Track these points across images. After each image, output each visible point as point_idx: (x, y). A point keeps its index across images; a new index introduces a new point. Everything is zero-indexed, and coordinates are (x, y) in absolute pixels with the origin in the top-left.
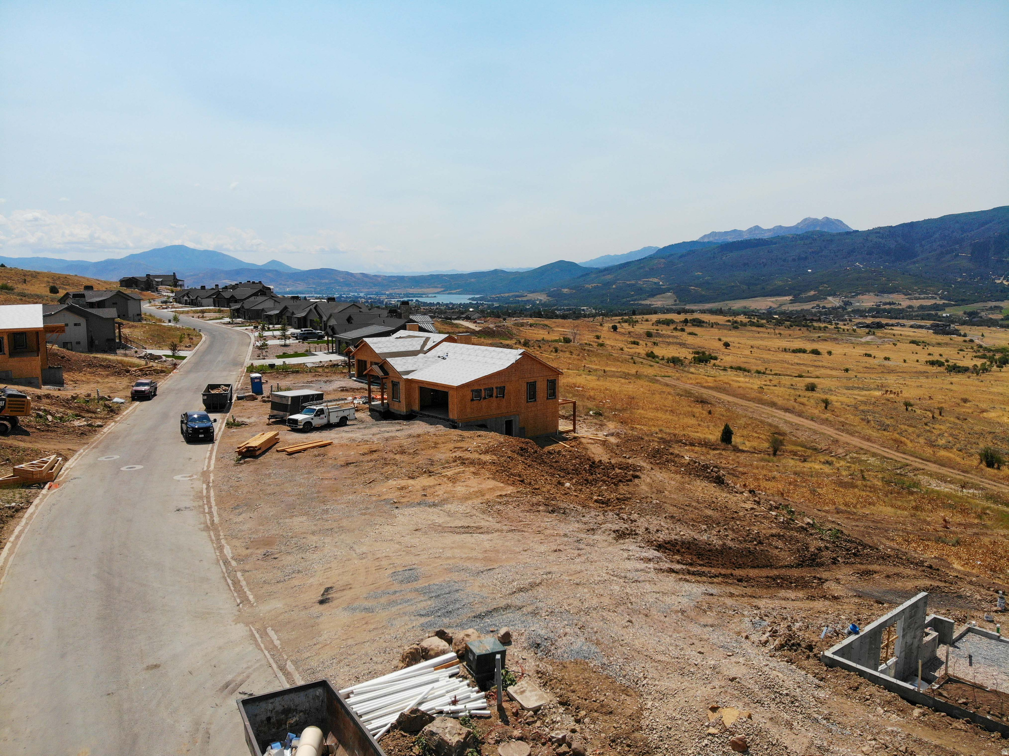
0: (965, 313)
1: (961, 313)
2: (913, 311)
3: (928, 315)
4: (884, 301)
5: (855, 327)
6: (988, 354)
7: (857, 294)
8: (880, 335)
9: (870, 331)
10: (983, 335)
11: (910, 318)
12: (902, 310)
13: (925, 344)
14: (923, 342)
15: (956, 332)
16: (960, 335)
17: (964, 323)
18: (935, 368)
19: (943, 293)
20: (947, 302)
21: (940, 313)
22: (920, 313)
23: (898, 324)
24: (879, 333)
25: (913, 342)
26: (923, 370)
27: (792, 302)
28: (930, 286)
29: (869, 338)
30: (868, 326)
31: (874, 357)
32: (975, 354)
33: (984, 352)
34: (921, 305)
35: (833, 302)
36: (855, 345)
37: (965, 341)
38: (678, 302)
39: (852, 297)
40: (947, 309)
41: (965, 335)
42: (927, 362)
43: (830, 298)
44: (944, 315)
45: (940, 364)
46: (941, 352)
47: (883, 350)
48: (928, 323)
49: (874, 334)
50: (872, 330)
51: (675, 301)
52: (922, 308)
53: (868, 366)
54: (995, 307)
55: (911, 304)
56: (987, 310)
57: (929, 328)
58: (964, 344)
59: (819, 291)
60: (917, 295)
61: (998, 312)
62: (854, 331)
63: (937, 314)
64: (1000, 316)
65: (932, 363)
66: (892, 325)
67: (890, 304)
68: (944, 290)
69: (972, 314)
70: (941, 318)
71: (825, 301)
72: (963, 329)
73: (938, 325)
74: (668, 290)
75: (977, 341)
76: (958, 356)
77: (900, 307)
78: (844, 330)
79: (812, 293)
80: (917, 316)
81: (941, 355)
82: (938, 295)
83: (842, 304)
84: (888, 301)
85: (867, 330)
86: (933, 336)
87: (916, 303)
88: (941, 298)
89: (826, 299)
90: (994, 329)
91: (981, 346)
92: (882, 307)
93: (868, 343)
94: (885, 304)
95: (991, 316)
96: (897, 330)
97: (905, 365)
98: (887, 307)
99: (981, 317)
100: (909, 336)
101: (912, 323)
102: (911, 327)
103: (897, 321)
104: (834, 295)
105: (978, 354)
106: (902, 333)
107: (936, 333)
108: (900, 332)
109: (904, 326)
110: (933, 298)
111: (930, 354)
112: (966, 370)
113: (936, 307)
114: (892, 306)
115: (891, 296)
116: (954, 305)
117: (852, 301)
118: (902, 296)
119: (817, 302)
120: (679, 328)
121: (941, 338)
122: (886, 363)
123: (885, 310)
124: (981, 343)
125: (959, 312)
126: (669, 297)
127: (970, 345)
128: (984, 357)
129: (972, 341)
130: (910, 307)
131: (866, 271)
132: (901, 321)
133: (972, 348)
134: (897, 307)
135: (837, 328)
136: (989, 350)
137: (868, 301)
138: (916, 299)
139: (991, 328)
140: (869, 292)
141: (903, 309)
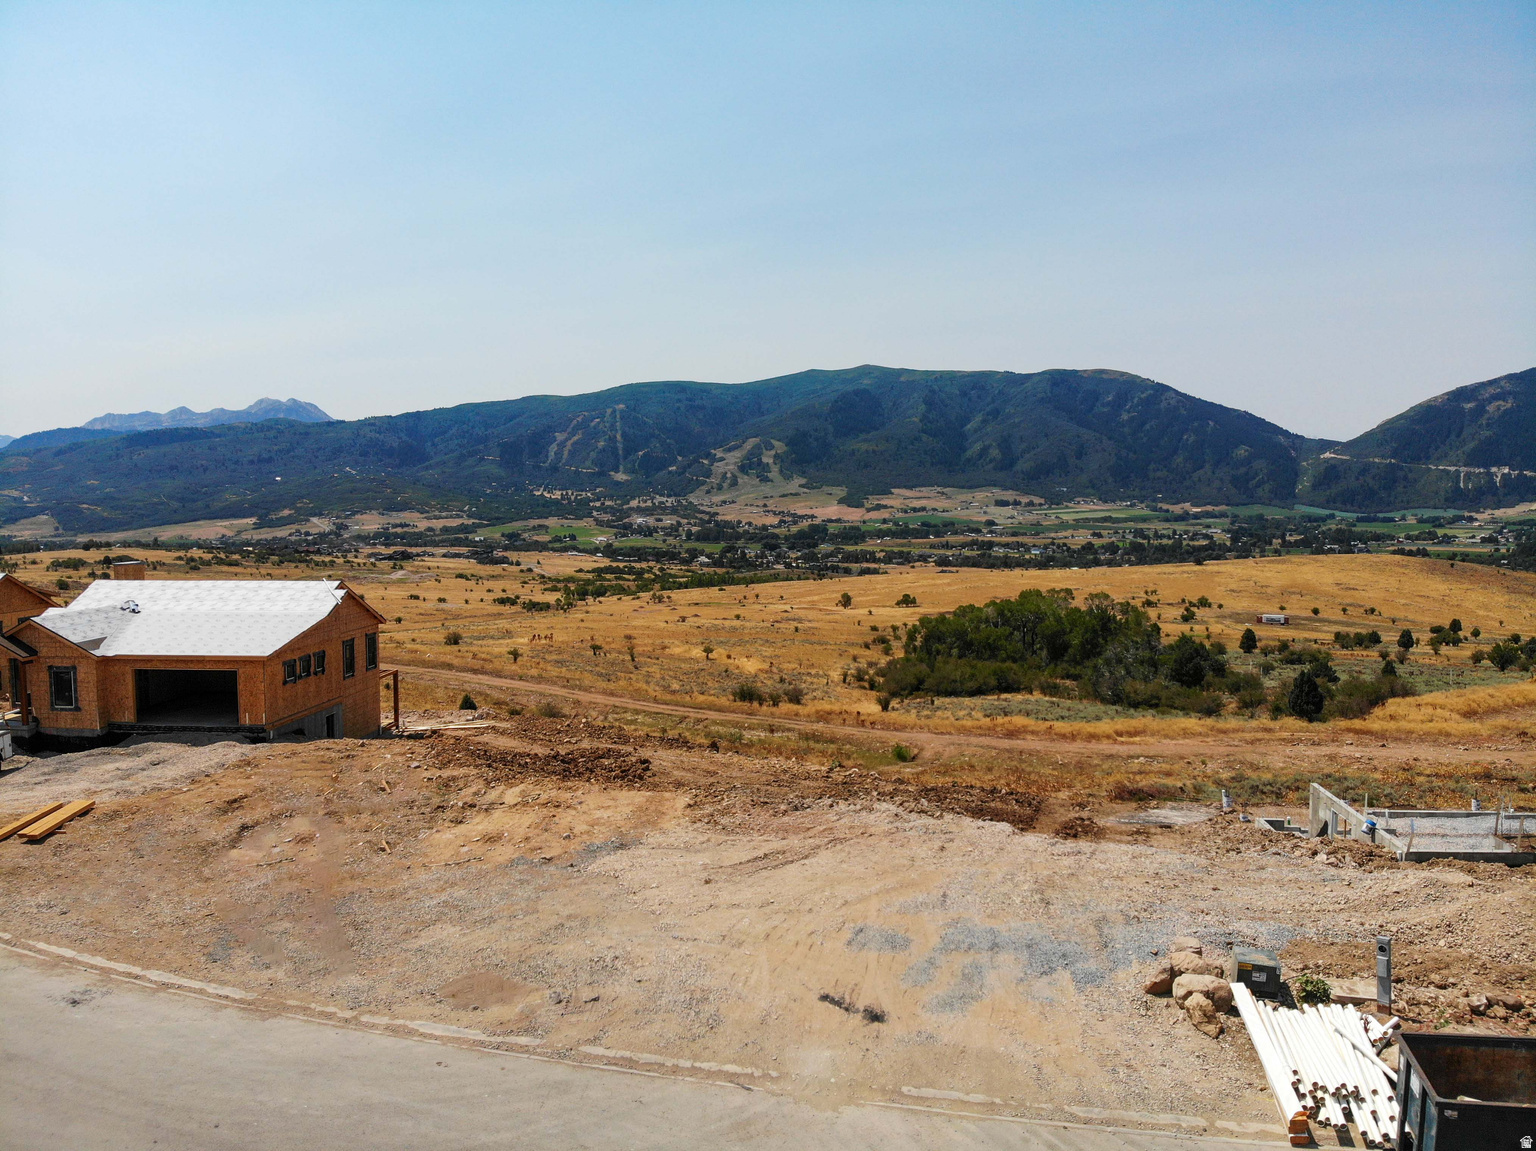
0: (503, 535)
1: (498, 536)
2: (435, 535)
3: (457, 539)
4: (392, 521)
5: (373, 560)
6: (559, 585)
7: (354, 513)
8: (411, 569)
9: (395, 564)
10: (539, 563)
11: (436, 544)
12: (420, 535)
13: (478, 578)
14: (473, 575)
15: (504, 560)
16: (512, 564)
17: (506, 548)
18: (507, 607)
19: (469, 509)
20: (477, 521)
21: (470, 536)
22: (445, 537)
23: (425, 554)
24: (408, 565)
25: (460, 576)
26: (495, 612)
27: (257, 527)
28: (451, 500)
29: (399, 574)
30: (390, 558)
31: (424, 600)
32: (543, 587)
33: (551, 583)
34: (444, 527)
35: (320, 525)
36: (387, 584)
37: (522, 571)
38: (61, 531)
39: (347, 517)
40: (479, 531)
41: (518, 564)
42: (494, 600)
43: (315, 520)
44: (477, 539)
45: (513, 602)
46: (502, 587)
47: (427, 589)
48: (464, 550)
49: (402, 568)
50: (398, 563)
51: (57, 529)
52: (445, 530)
53: (423, 611)
54: (540, 526)
55: (430, 525)
56: (529, 530)
57: (467, 557)
58: (522, 575)
59: (298, 510)
60: (437, 513)
61: (544, 532)
62: (374, 565)
63: (467, 538)
64: (547, 538)
65: (502, 601)
66: (418, 555)
67: (402, 525)
68: (472, 506)
69: (513, 536)
70: (474, 544)
71: (308, 524)
72: (513, 556)
73: (476, 553)
74: (41, 511)
75: (537, 570)
76: (524, 590)
77: (416, 530)
78: (359, 564)
79: (286, 512)
80: (442, 541)
81: (504, 591)
82: (464, 512)
83: (334, 528)
84: (398, 522)
85: (391, 563)
86: (480, 566)
87: (438, 524)
88: (469, 517)
89: (308, 520)
90: (547, 553)
91: (543, 577)
92: (392, 530)
93: (401, 581)
94: (396, 526)
95: (535, 538)
96: (430, 562)
97: (469, 606)
98: (399, 530)
99: (524, 540)
100: (449, 568)
101: (444, 551)
102: (444, 556)
103: (423, 549)
104: (320, 515)
105: (546, 586)
106: (439, 564)
107: (481, 562)
108: (436, 564)
109: (433, 555)
110: (458, 516)
111: (489, 591)
112: (546, 607)
113: (464, 529)
114: (406, 529)
115: (402, 515)
116: (488, 525)
117: (347, 522)
118: (418, 515)
119: (295, 527)
120: (99, 573)
121: (490, 569)
122: (443, 605)
123: (396, 535)
124: (543, 573)
125: (495, 534)
126: (44, 523)
127: (530, 576)
128: (555, 589)
129: (530, 570)
130: (430, 529)
131: (361, 480)
132: (429, 549)
133: (534, 579)
134: (412, 530)
135: (349, 562)
136: (559, 581)
137: (370, 522)
138: (437, 518)
139: (543, 553)
140: (371, 509)
141: (421, 532)
